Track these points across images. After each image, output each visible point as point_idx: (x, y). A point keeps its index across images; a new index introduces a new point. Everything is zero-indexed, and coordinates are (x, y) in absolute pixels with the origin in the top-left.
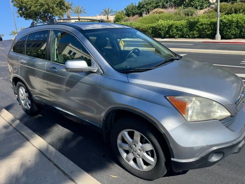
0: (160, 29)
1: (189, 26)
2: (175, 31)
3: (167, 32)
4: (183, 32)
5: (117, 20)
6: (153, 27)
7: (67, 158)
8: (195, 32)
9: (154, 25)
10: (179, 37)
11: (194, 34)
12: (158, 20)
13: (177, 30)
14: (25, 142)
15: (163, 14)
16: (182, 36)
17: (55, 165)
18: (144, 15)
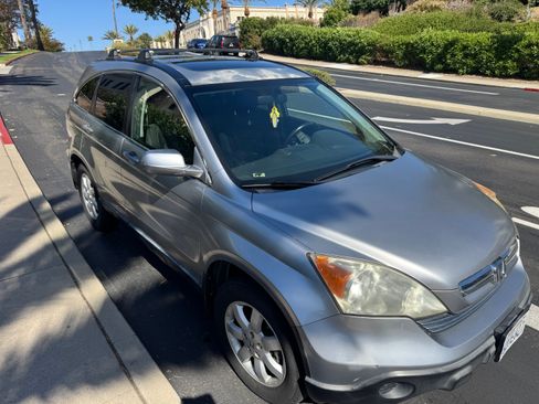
0: (424, 50)
1: (496, 49)
2: (460, 56)
3: (440, 58)
4: (479, 62)
5: (328, 21)
6: (408, 45)
7: (133, 333)
8: (509, 63)
9: (412, 38)
10: (468, 73)
11: (505, 68)
12: (422, 27)
13: (466, 56)
14: (72, 287)
15: (437, 13)
16: (475, 72)
17: (109, 342)
18: (393, 13)
